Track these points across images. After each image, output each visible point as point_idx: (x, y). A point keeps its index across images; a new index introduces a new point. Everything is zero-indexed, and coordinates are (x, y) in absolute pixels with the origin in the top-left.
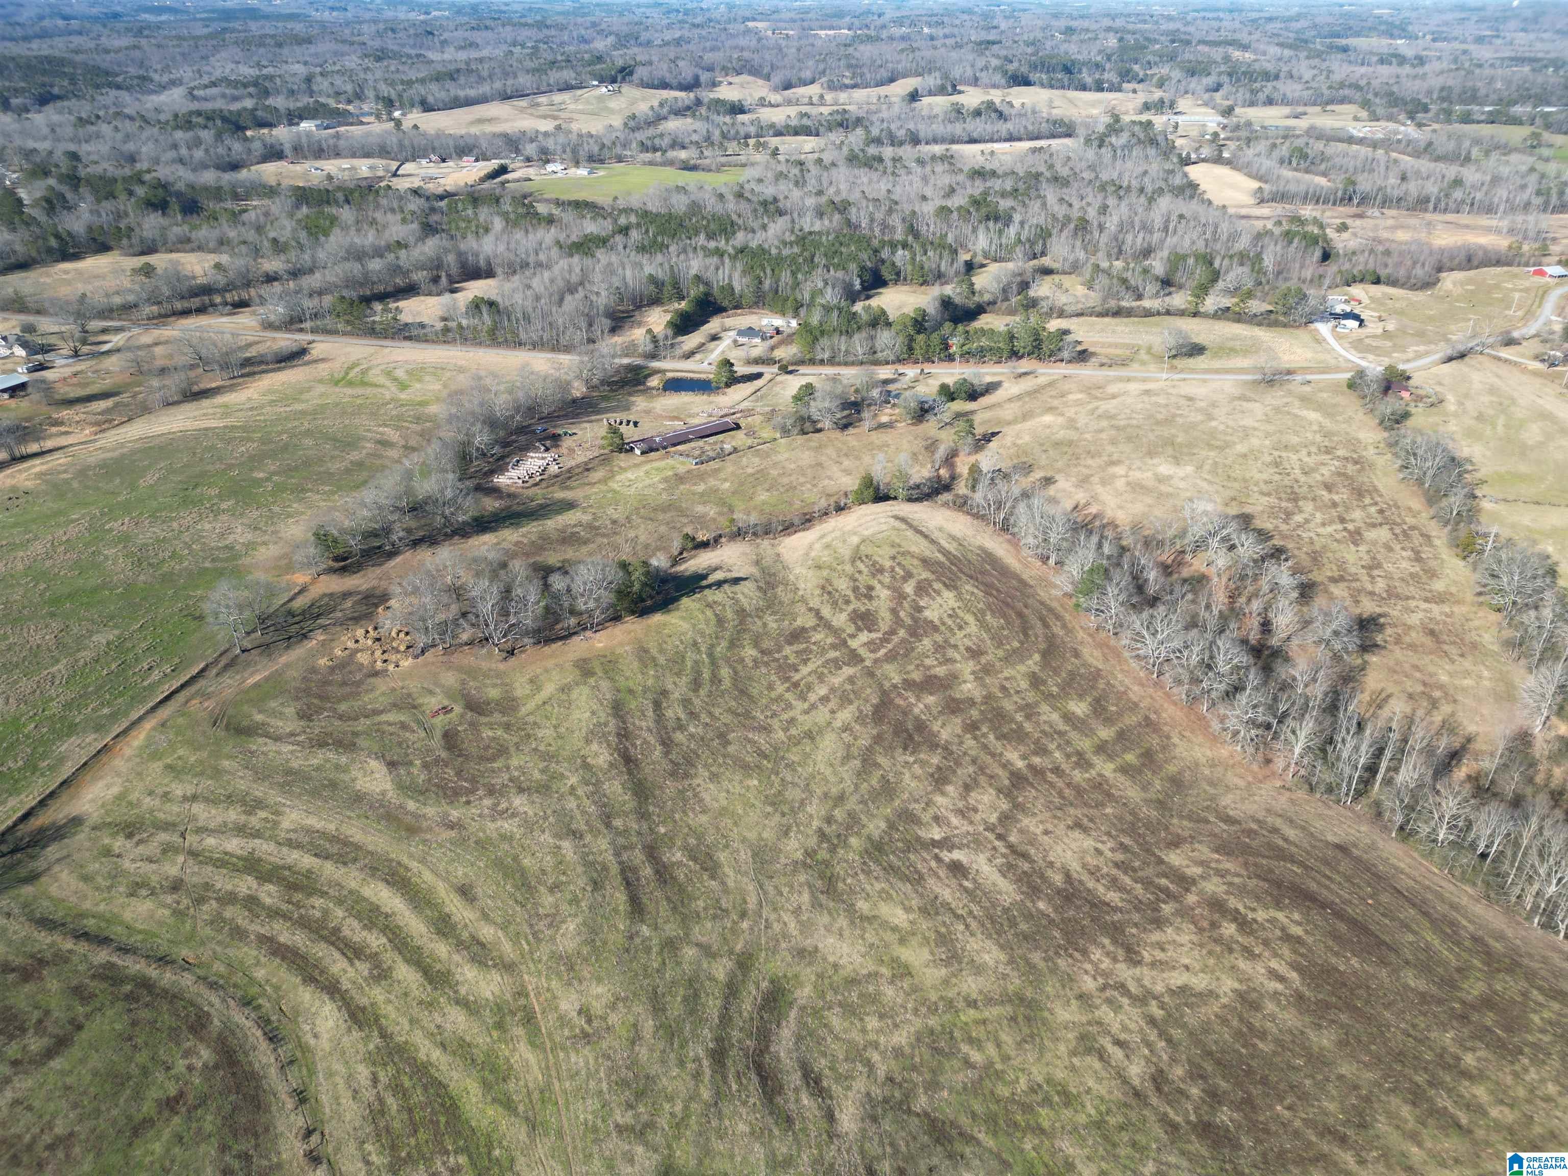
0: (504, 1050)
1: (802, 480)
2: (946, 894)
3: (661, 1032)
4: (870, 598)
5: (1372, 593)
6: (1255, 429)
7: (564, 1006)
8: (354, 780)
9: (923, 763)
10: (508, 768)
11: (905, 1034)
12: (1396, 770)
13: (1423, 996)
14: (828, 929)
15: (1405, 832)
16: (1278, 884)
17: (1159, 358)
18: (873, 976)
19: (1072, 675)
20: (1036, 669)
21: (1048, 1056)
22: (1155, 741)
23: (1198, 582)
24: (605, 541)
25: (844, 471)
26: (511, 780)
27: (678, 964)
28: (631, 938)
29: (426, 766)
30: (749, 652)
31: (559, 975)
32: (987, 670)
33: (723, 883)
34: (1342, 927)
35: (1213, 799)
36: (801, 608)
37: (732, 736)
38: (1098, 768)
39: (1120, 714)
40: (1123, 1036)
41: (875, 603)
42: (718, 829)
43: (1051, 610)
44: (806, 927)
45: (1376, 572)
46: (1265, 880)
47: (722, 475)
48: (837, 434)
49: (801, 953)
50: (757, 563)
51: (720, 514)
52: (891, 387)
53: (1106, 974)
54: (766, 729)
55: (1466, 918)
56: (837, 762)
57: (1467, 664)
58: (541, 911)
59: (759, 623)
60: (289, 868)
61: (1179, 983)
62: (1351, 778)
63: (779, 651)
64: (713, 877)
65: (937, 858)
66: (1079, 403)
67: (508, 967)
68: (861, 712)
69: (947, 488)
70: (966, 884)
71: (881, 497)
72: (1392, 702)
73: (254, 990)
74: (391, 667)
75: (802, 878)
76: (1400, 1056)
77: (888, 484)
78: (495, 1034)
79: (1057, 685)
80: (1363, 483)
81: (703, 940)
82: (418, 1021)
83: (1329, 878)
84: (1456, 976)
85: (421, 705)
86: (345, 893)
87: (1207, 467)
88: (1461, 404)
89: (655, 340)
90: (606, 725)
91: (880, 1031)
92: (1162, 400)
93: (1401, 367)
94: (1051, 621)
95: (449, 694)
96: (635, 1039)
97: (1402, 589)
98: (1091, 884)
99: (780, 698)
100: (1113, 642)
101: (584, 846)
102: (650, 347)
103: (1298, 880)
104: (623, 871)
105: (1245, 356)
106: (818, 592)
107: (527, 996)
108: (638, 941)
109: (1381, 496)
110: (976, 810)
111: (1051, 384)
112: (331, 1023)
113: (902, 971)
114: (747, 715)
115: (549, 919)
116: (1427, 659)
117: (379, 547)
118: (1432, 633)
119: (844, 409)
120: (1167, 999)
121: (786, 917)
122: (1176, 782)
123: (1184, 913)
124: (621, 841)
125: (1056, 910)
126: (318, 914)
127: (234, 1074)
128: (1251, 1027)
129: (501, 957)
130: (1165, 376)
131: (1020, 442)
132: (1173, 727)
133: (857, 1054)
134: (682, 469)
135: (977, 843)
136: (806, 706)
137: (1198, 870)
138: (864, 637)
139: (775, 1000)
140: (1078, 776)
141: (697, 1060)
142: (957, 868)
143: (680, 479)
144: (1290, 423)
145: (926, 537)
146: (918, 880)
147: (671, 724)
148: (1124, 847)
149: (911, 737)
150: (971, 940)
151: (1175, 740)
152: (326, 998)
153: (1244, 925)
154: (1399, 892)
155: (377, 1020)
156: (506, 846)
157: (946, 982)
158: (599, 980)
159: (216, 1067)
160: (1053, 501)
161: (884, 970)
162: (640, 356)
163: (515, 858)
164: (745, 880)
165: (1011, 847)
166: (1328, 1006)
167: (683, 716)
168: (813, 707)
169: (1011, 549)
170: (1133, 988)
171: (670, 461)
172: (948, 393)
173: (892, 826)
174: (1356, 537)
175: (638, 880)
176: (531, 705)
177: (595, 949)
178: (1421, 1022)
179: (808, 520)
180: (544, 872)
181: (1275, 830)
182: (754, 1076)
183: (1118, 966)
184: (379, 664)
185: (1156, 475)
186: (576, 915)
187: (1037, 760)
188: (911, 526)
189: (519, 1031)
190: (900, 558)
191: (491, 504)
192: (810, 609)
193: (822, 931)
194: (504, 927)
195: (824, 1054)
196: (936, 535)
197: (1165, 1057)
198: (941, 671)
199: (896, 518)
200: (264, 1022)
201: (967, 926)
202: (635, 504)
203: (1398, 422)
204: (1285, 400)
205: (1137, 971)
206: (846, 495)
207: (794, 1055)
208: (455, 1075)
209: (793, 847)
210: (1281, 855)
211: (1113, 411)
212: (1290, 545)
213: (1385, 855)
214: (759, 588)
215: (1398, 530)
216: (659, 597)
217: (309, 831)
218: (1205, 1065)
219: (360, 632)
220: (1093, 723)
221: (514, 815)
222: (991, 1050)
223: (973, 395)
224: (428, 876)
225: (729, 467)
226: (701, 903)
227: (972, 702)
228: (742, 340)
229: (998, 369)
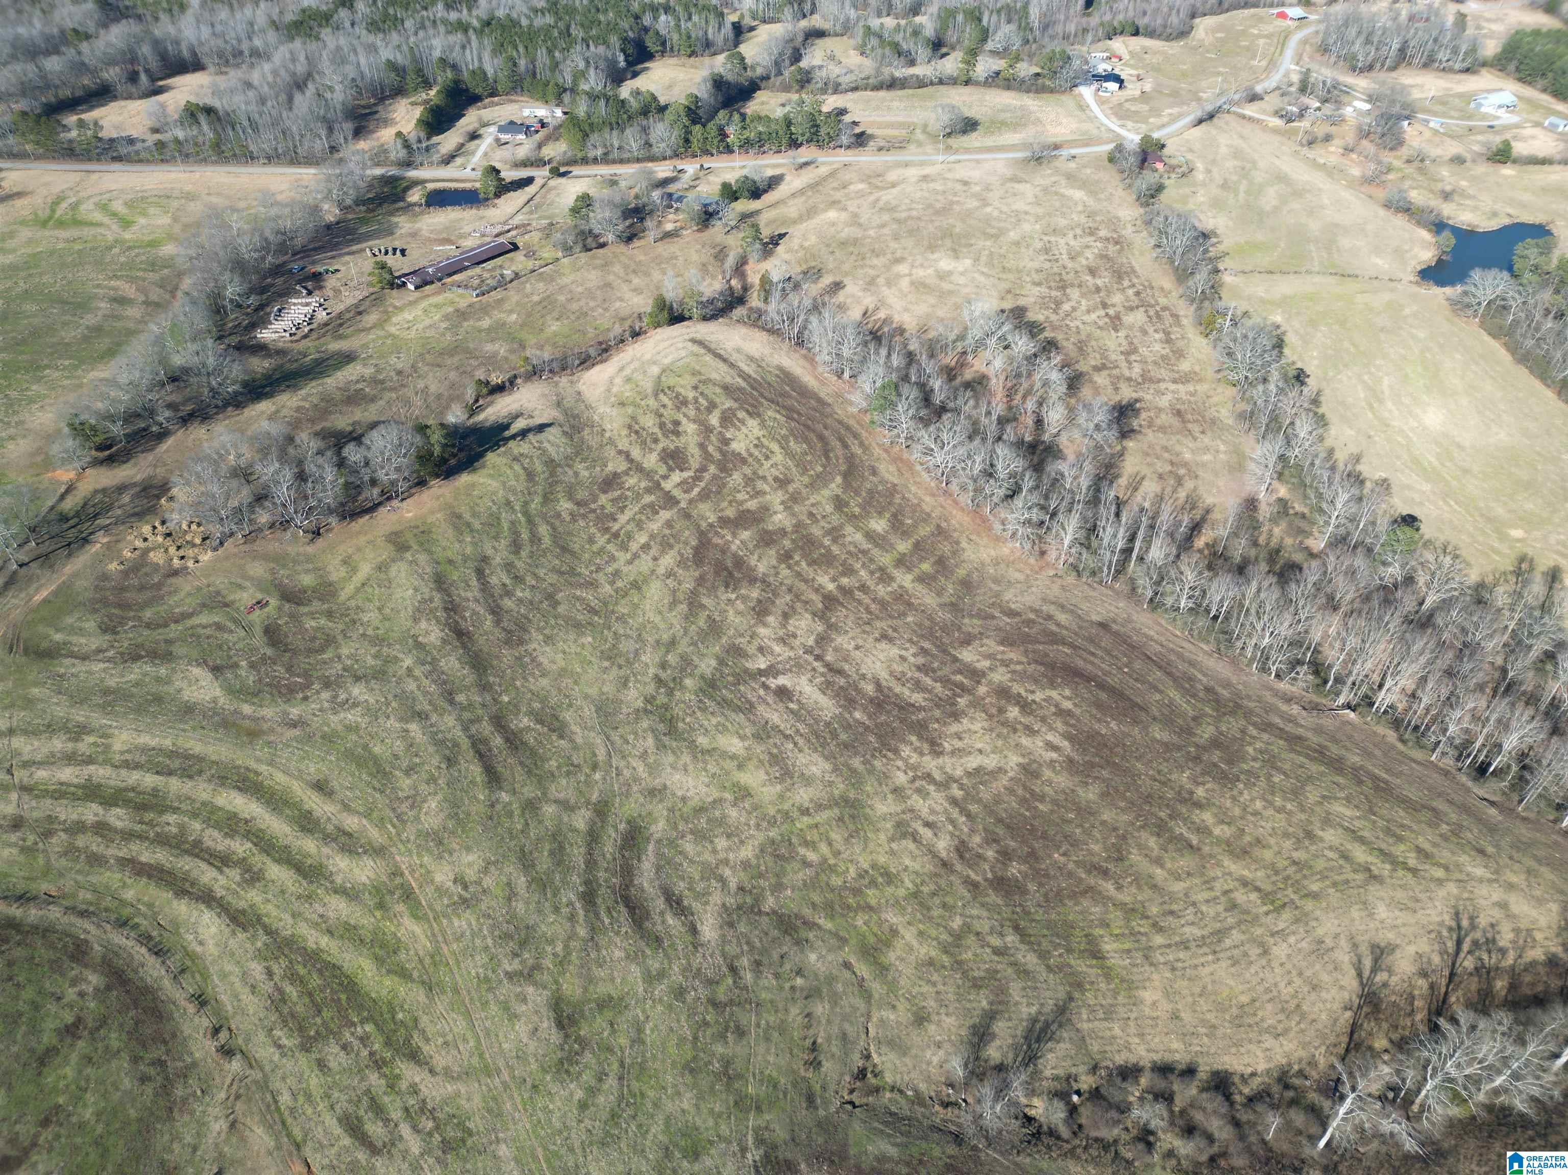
0: (389, 926)
1: (592, 304)
2: (775, 718)
3: (534, 886)
4: (677, 434)
5: (1129, 379)
6: (1026, 213)
7: (439, 878)
8: (179, 691)
9: (745, 598)
10: (339, 657)
11: (750, 848)
12: (1148, 548)
13: (1166, 745)
14: (673, 767)
15: (1155, 604)
16: (1051, 666)
17: (934, 138)
18: (719, 801)
19: (871, 492)
20: (839, 491)
21: (871, 845)
22: (945, 548)
23: (978, 385)
24: (394, 395)
25: (635, 290)
26: (344, 669)
27: (540, 822)
28: (492, 806)
29: (252, 666)
30: (565, 505)
31: (428, 850)
32: (795, 498)
33: (572, 741)
34: (1103, 696)
35: (998, 595)
36: (610, 452)
37: (559, 596)
38: (899, 580)
39: (915, 526)
40: (931, 818)
41: (683, 439)
42: (560, 690)
43: (848, 428)
44: (653, 769)
45: (1133, 358)
46: (1041, 664)
47: (507, 306)
48: (622, 248)
49: (653, 793)
50: (559, 404)
51: (512, 351)
52: (672, 188)
53: (914, 768)
54: (592, 585)
55: (1201, 672)
56: (665, 609)
57: (1206, 440)
58: (400, 794)
59: (570, 473)
60: (133, 789)
61: (975, 765)
62: (1110, 562)
63: (595, 501)
64: (561, 737)
65: (765, 686)
66: (861, 195)
67: (378, 852)
68: (682, 555)
69: (741, 300)
70: (791, 705)
71: (676, 318)
72: (1145, 483)
73: (126, 912)
74: (190, 564)
75: (645, 724)
76: (1148, 798)
77: (681, 303)
78: (378, 914)
79: (859, 505)
80: (1122, 264)
81: (562, 796)
82: (300, 914)
83: (1093, 654)
84: (1192, 724)
85: (233, 602)
86: (197, 805)
87: (983, 259)
88: (1208, 171)
89: (407, 145)
90: (431, 600)
91: (729, 849)
92: (938, 186)
93: (1156, 135)
94: (850, 441)
95: (260, 585)
96: (511, 895)
97: (1155, 373)
98: (898, 689)
99: (602, 550)
100: (905, 456)
101: (432, 725)
102: (402, 154)
103: (1068, 660)
104: (474, 745)
105: (1015, 131)
106: (625, 432)
107: (402, 874)
108: (499, 807)
109: (1138, 277)
110: (794, 636)
111: (833, 174)
112: (213, 930)
113: (743, 793)
114: (572, 572)
115: (410, 801)
116: (1174, 438)
117: (144, 429)
118: (1179, 413)
119: (625, 219)
120: (965, 781)
121: (634, 763)
122: (966, 584)
123: (977, 703)
124: (466, 715)
125: (870, 717)
126: (174, 830)
127: (128, 992)
128: (1033, 793)
129: (370, 843)
130: (941, 158)
131: (806, 244)
132: (962, 532)
133: (711, 872)
134: (463, 304)
135: (798, 667)
136: (629, 556)
137: (986, 663)
138: (677, 477)
139: (633, 838)
140: (882, 591)
141: (570, 904)
142: (783, 693)
143: (462, 315)
144: (1057, 204)
145: (725, 360)
146: (749, 709)
147: (497, 591)
148: (924, 651)
149: (730, 574)
150: (800, 755)
151: (964, 544)
152: (203, 907)
153: (1025, 706)
154: (1149, 658)
155: (259, 919)
156: (354, 737)
157: (781, 797)
158: (468, 849)
159: (108, 988)
160: (841, 307)
161: (728, 796)
162: (393, 164)
163: (365, 747)
164: (592, 734)
165: (827, 665)
166: (1092, 765)
167: (508, 582)
168: (636, 556)
169: (807, 365)
170: (937, 776)
171: (448, 295)
172: (731, 193)
173: (721, 662)
174: (1115, 322)
175: (490, 750)
176: (350, 589)
177: (459, 821)
178: (1164, 768)
179: (605, 350)
180: (396, 757)
181: (1049, 617)
182: (622, 908)
183: (925, 758)
184: (176, 561)
185: (936, 271)
186: (436, 793)
187: (845, 581)
188: (709, 350)
189: (401, 908)
190: (702, 388)
191: (260, 365)
192: (620, 452)
193: (669, 770)
194: (368, 815)
195: (683, 879)
196: (734, 357)
197: (966, 830)
198: (752, 505)
199: (694, 341)
200: (145, 939)
201: (795, 744)
202: (419, 349)
203: (1153, 197)
204: (1053, 179)
205: (940, 760)
206: (640, 317)
207: (657, 883)
208: (347, 956)
209: (633, 697)
210: (1054, 639)
211: (894, 203)
212: (1060, 337)
213: (1138, 626)
214: (565, 433)
215: (1152, 313)
216: (461, 455)
217: (145, 749)
218: (997, 830)
219: (146, 529)
220: (893, 538)
221: (355, 705)
222: (824, 848)
223: (756, 193)
224: (280, 777)
225: (513, 295)
226: (553, 763)
227: (783, 532)
228: (504, 137)
229: (779, 159)
